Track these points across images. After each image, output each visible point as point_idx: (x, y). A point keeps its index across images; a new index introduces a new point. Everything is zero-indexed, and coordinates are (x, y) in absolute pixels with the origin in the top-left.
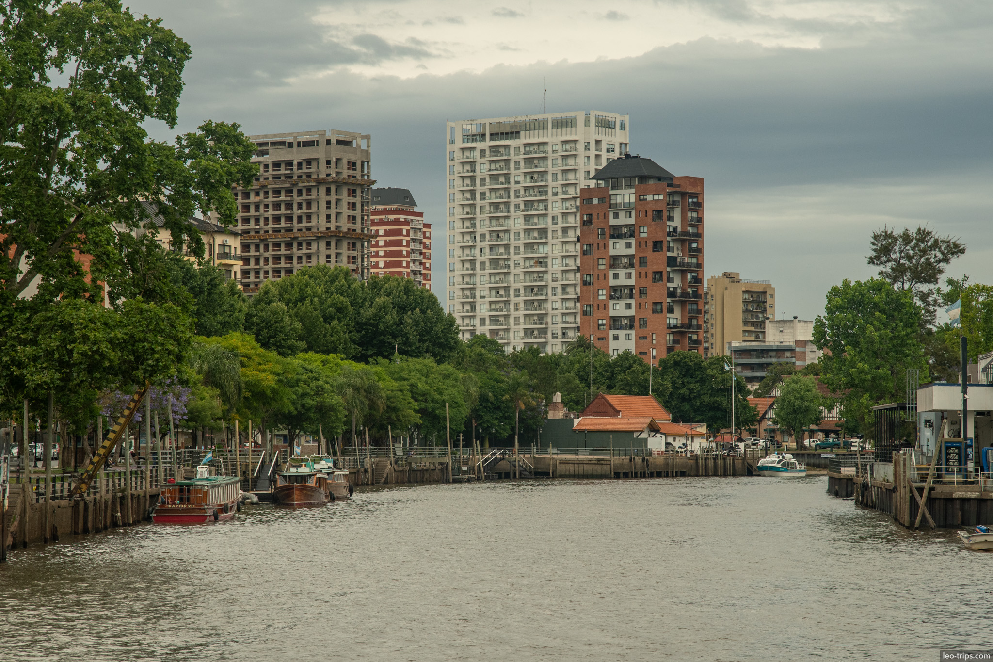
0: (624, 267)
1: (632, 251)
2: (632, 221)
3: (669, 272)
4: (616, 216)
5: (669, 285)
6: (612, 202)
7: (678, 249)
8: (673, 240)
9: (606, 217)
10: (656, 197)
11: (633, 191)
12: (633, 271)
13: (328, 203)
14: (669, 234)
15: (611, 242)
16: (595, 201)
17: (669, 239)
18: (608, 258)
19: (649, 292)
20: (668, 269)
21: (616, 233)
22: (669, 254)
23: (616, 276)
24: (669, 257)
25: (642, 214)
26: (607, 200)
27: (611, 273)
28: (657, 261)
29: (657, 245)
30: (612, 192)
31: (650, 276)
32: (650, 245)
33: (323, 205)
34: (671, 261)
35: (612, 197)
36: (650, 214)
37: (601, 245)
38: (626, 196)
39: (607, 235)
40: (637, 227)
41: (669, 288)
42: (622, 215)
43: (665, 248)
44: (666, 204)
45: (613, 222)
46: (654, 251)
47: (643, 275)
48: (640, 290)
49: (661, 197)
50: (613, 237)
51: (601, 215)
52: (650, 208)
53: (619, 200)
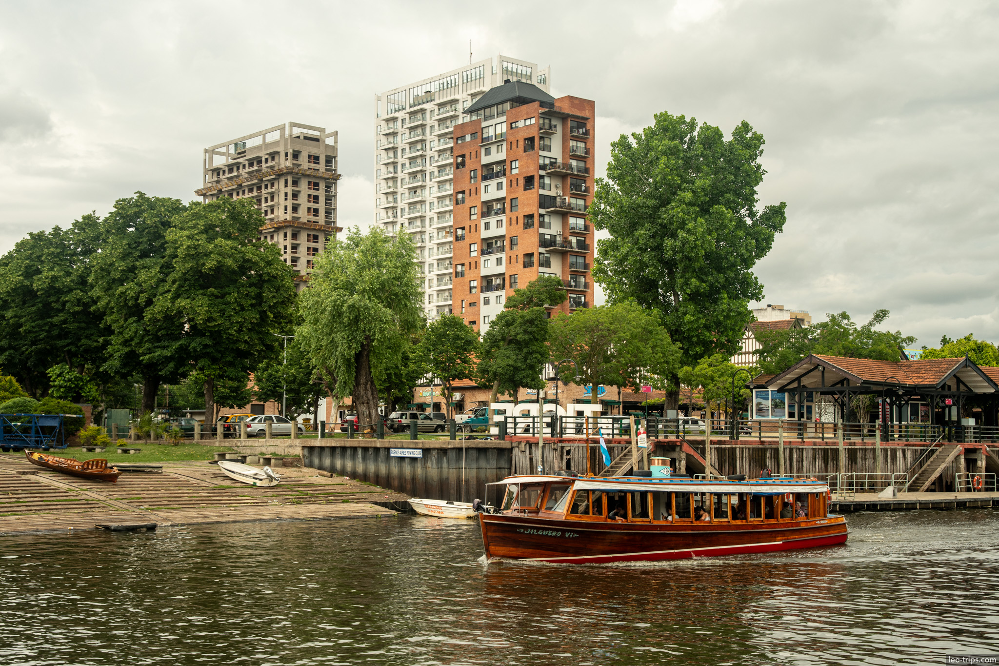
0: (496, 214)
1: (502, 194)
2: (502, 156)
3: (542, 216)
4: (488, 153)
5: (542, 231)
6: (485, 136)
7: (556, 187)
8: (550, 175)
9: (478, 155)
10: (528, 122)
11: (504, 118)
12: (503, 217)
13: (286, 194)
14: (543, 167)
15: (483, 184)
16: (468, 138)
17: (542, 172)
18: (479, 205)
19: (520, 241)
20: (542, 211)
21: (489, 172)
22: (542, 192)
23: (487, 226)
24: (540, 195)
25: (514, 146)
26: (479, 134)
27: (483, 221)
28: (528, 202)
29: (529, 181)
30: (484, 124)
31: (521, 221)
32: (522, 182)
33: (282, 196)
34: (545, 202)
35: (485, 130)
36: (521, 143)
37: (473, 191)
38: (496, 126)
39: (479, 177)
40: (508, 163)
41: (542, 235)
42: (493, 149)
43: (536, 184)
44: (537, 129)
45: (485, 160)
46: (525, 189)
47: (514, 221)
48: (511, 240)
49: (533, 121)
50: (485, 178)
51: (474, 154)
52: (522, 136)
53: (491, 132)
